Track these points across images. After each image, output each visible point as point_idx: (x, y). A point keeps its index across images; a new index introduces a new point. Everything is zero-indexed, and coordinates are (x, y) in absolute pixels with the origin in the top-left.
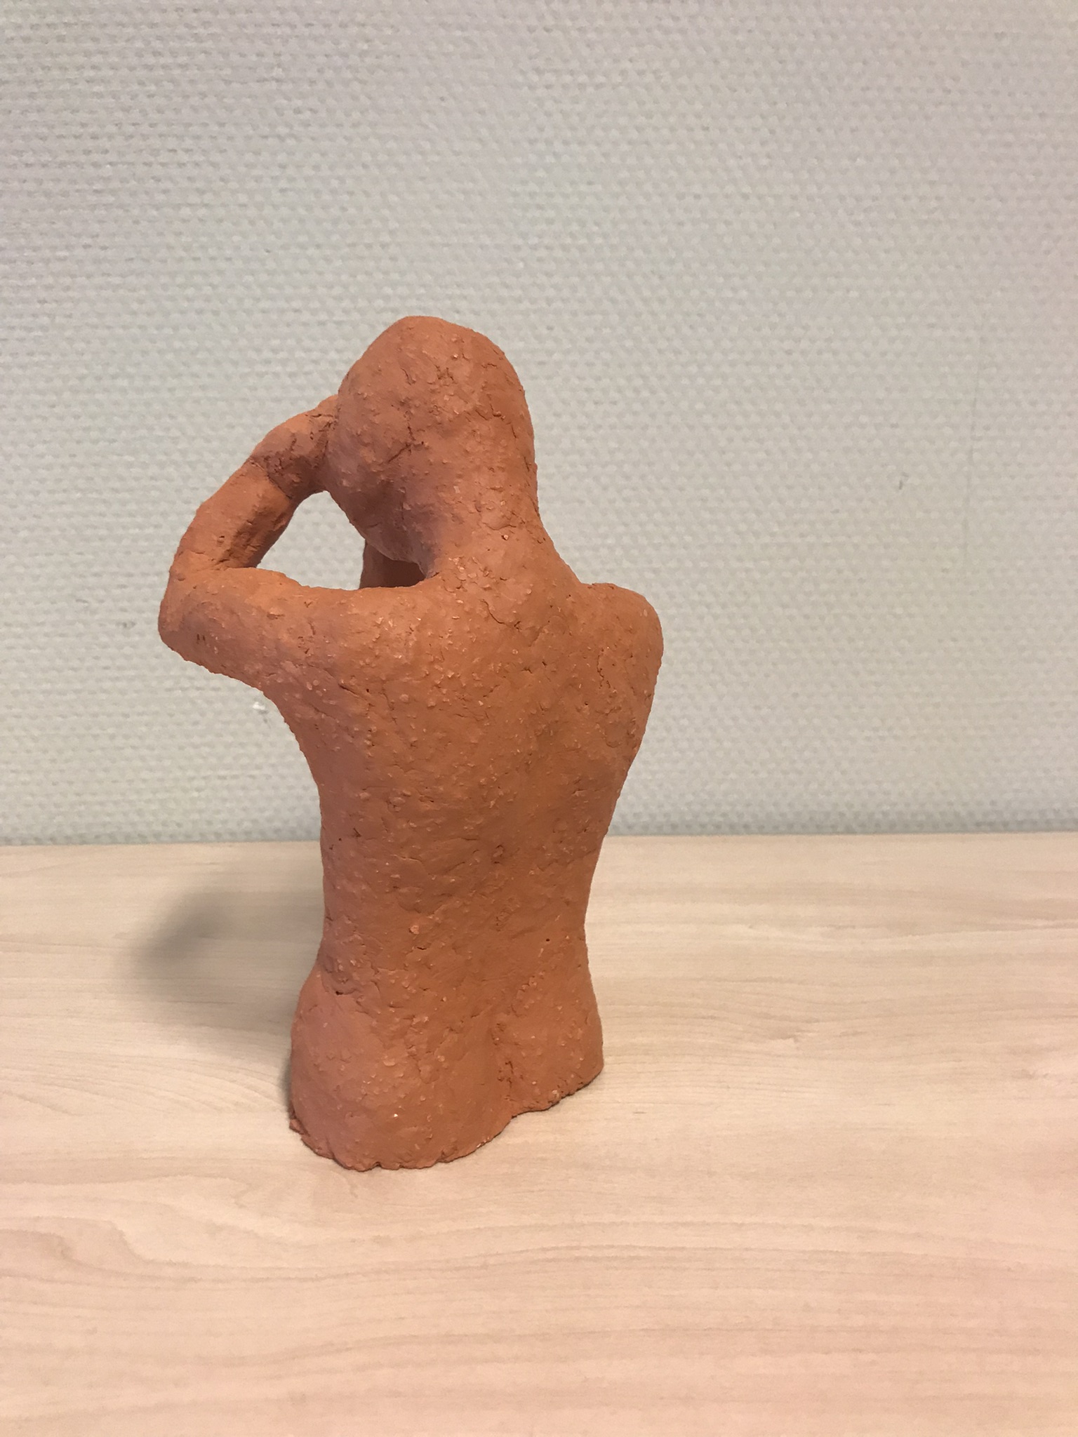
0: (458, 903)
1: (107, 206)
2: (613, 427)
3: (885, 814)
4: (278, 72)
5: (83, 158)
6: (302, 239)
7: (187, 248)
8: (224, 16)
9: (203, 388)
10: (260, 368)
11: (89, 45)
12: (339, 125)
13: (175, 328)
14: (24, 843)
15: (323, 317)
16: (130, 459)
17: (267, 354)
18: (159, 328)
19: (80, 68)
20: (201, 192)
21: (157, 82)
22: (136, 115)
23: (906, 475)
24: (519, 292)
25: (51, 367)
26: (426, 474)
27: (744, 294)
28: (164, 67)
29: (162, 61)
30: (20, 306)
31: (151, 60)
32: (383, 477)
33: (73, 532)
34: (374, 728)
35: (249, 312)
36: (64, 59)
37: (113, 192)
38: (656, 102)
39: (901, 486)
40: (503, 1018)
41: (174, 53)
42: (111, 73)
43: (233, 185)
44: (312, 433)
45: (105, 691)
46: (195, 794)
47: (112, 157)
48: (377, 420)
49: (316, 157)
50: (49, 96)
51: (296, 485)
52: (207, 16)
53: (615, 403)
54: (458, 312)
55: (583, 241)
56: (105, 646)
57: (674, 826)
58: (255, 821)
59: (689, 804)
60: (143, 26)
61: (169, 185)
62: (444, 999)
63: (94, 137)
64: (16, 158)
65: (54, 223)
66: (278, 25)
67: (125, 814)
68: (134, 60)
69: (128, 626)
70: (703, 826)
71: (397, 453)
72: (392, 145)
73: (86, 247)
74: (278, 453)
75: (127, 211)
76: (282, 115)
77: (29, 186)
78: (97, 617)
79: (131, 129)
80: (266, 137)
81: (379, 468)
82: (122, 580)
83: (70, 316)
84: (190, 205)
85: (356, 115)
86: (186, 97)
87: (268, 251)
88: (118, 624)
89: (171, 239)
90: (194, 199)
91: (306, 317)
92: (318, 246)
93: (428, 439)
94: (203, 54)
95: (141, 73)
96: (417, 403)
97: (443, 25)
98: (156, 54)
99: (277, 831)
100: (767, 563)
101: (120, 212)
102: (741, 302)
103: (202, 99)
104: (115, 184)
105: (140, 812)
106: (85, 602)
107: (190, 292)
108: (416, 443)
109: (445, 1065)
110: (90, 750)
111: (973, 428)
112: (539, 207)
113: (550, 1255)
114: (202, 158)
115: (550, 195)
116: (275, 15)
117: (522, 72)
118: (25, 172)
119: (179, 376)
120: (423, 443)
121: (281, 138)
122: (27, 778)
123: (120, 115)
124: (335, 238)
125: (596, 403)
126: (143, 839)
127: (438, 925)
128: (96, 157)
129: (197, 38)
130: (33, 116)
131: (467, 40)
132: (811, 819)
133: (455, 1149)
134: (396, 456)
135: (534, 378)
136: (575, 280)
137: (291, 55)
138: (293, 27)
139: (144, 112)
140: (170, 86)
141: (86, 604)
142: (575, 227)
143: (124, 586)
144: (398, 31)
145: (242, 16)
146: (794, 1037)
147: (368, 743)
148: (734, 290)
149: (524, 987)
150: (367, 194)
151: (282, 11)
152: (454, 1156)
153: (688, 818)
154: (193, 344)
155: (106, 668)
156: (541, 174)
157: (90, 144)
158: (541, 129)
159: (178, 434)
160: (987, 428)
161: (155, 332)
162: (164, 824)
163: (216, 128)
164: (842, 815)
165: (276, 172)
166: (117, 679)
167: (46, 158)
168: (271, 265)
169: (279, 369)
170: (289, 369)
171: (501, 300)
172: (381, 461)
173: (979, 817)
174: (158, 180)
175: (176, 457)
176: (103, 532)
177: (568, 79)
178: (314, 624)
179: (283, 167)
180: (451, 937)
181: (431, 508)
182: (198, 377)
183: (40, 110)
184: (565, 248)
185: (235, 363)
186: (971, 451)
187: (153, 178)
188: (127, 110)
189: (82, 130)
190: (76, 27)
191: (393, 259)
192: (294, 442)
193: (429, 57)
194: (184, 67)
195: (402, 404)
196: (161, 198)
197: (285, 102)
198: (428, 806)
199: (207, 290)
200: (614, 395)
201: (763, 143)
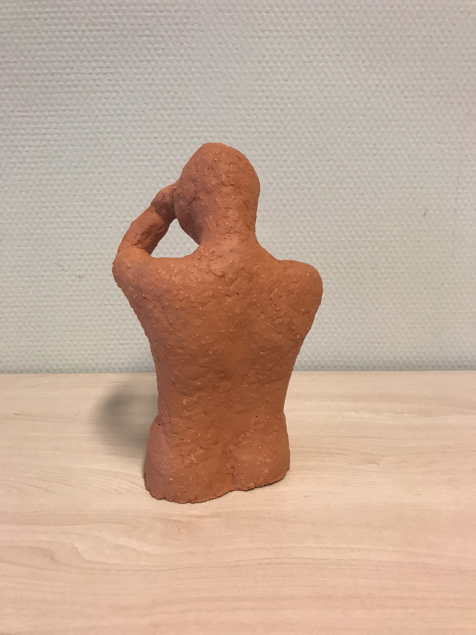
0: (205, 394)
1: (73, 92)
2: (295, 189)
3: (417, 362)
4: (147, 32)
5: (61, 71)
6: (158, 106)
7: (107, 110)
8: (124, 8)
9: (114, 172)
10: (139, 163)
11: (65, 21)
12: (174, 56)
13: (102, 146)
14: (35, 372)
15: (167, 140)
16: (82, 203)
17: (142, 157)
18: (95, 145)
19: (61, 31)
20: (113, 85)
21: (94, 37)
22: (85, 52)
23: (427, 210)
24: (254, 129)
25: (48, 163)
26: (200, 210)
27: (354, 129)
28: (98, 30)
29: (97, 28)
30: (35, 137)
31: (91, 27)
32: (187, 212)
33: (57, 236)
34: (156, 316)
35: (134, 138)
36: (53, 27)
37: (75, 86)
38: (315, 44)
39: (425, 215)
40: (232, 447)
41: (102, 25)
42: (74, 33)
43: (128, 82)
44: (169, 193)
45: (71, 306)
46: (110, 351)
47: (75, 71)
48: (185, 187)
49: (164, 70)
51: (165, 214)
52: (117, 7)
53: (296, 178)
54: (227, 138)
55: (283, 106)
56: (71, 286)
57: (322, 367)
58: (136, 363)
59: (329, 357)
60: (88, 12)
61: (99, 83)
62: (199, 434)
63: (67, 62)
64: (33, 71)
65: (49, 100)
66: (148, 12)
67: (79, 360)
68: (84, 27)
69: (81, 277)
70: (335, 367)
71: (191, 201)
72: (198, 64)
73: (64, 110)
74: (158, 201)
75: (82, 94)
76: (150, 51)
77: (39, 83)
78: (67, 273)
79: (83, 58)
80: (142, 61)
81: (185, 208)
82: (79, 257)
83: (56, 141)
84: (109, 91)
85: (182, 51)
86: (107, 44)
87: (143, 112)
88: (76, 276)
89: (100, 106)
90: (110, 88)
91: (160, 140)
92: (165, 109)
93: (201, 195)
94: (115, 25)
95: (87, 33)
96: (199, 180)
97: (221, 11)
98: (94, 25)
99: (147, 368)
100: (364, 249)
101: (78, 95)
102: (353, 133)
103: (114, 44)
104: (76, 83)
105: (86, 359)
106: (63, 267)
107: (108, 130)
108: (197, 197)
109: (195, 462)
110: (64, 332)
111: (457, 189)
112: (263, 91)
114: (114, 71)
115: (267, 86)
116: (147, 8)
117: (256, 31)
118: (36, 78)
119: (104, 167)
120: (200, 197)
121: (149, 62)
122: (36, 344)
123: (78, 52)
124: (172, 106)
125: (288, 178)
126: (87, 371)
127: (195, 402)
128: (67, 71)
129: (112, 17)
130: (41, 53)
131: (231, 17)
132: (384, 364)
133: (196, 499)
134: (191, 203)
135: (260, 167)
136: (278, 123)
137: (154, 24)
138: (155, 12)
139: (89, 51)
140: (100, 39)
142: (278, 100)
143: (79, 260)
144: (201, 13)
145: (132, 7)
146: (377, 463)
147: (155, 322)
148: (350, 127)
149: (243, 436)
150: (186, 86)
151: (149, 5)
152: (195, 501)
153: (329, 363)
154: (110, 152)
155: (71, 296)
156: (263, 76)
157: (65, 65)
158: (264, 56)
159: (103, 192)
160: (464, 189)
161: (93, 147)
162: (96, 364)
163: (120, 57)
164: (398, 362)
165: (147, 76)
166: (76, 300)
167: (46, 71)
168: (144, 117)
169: (147, 163)
170: (152, 164)
171: (246, 133)
172: (186, 205)
173: (460, 364)
174: (95, 80)
175: (102, 202)
176: (70, 236)
177: (275, 34)
179: (150, 74)
180: (203, 408)
181: (201, 225)
182: (112, 167)
183: (43, 50)
184: (274, 109)
185: (128, 161)
186: (456, 199)
187: (93, 79)
188: (81, 50)
189: (61, 59)
190: (59, 13)
191: (198, 115)
192: (164, 197)
193: (214, 25)
194: (106, 30)
195: (193, 181)
196: (96, 88)
197: (150, 45)
198: (180, 351)
199: (116, 129)
200: (296, 175)
201: (363, 61)
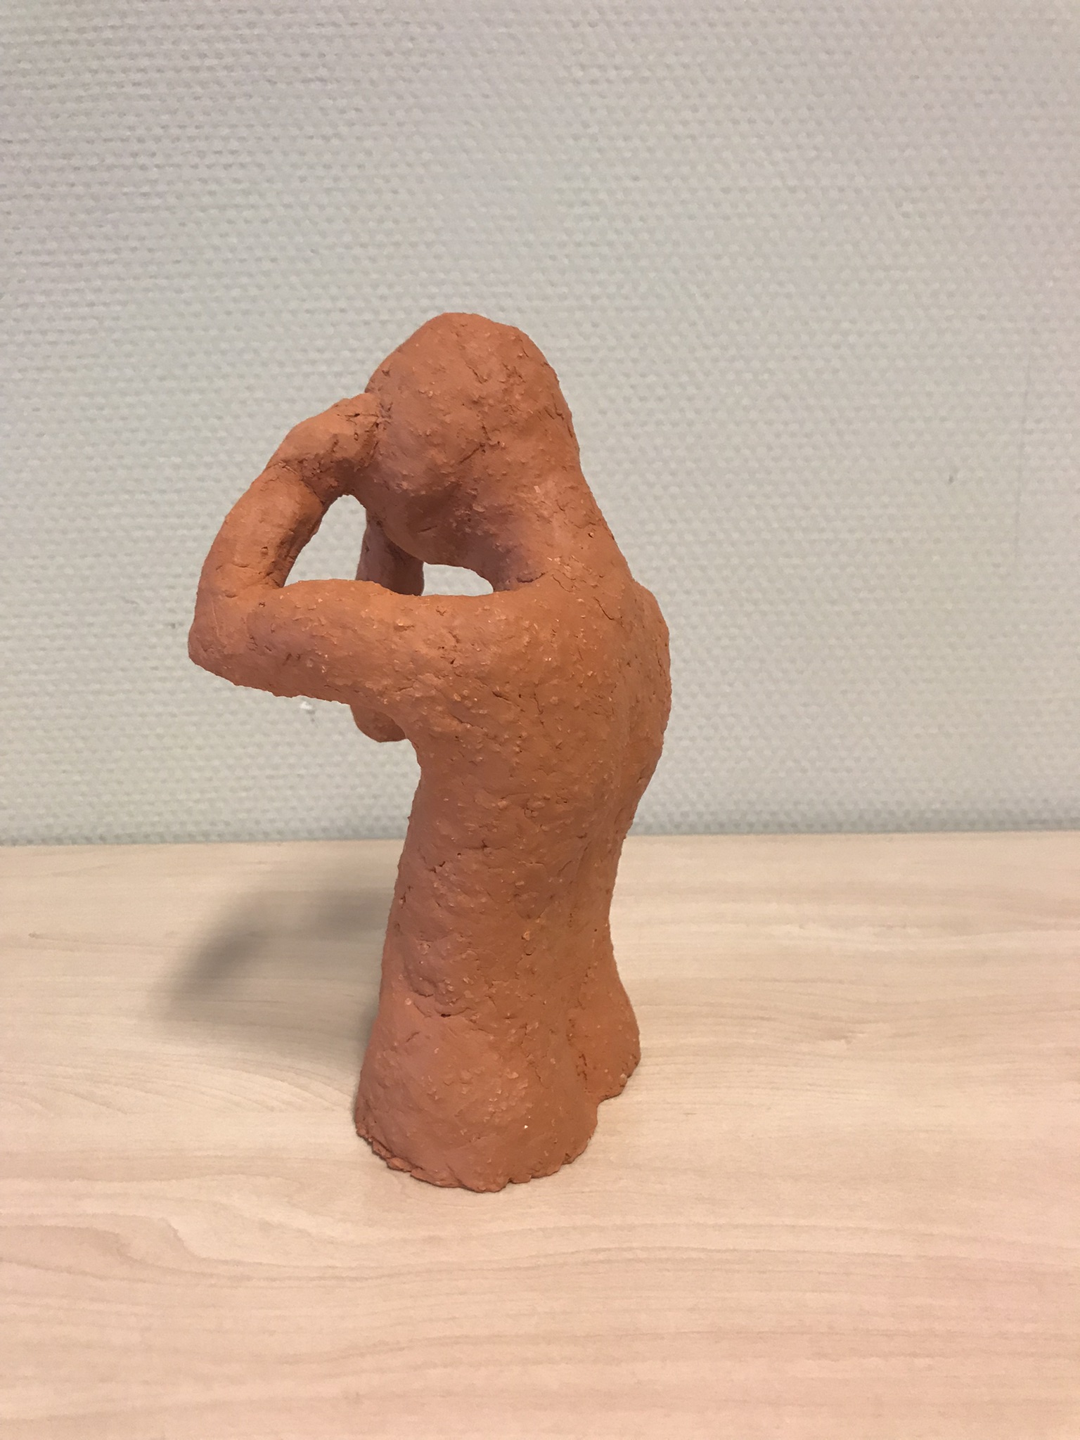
1: (155, 209)
2: (659, 424)
3: (936, 812)
4: (323, 72)
5: (130, 161)
6: (347, 238)
7: (232, 250)
8: (269, 16)
9: (250, 388)
10: (306, 368)
11: (135, 48)
12: (384, 124)
13: (222, 330)
14: (74, 842)
15: (368, 316)
16: (178, 460)
17: (313, 354)
18: (205, 329)
19: (126, 71)
20: (246, 193)
21: (203, 84)
22: (182, 117)
23: (955, 469)
24: (564, 290)
25: (99, 369)
26: (504, 475)
27: (790, 288)
28: (210, 69)
29: (208, 63)
30: (69, 310)
31: (196, 62)
32: (453, 479)
33: (121, 533)
34: (524, 734)
35: (294, 313)
36: (110, 62)
37: (160, 195)
38: (701, 96)
39: (951, 480)
40: (572, 1013)
41: (219, 56)
42: (158, 75)
43: (279, 186)
44: (356, 434)
45: (154, 692)
46: (243, 794)
47: (159, 160)
48: (448, 419)
49: (361, 157)
50: (95, 99)
52: (251, 16)
53: (660, 399)
55: (628, 237)
56: (154, 647)
57: (722, 825)
58: (302, 820)
59: (736, 802)
60: (188, 28)
61: (213, 187)
63: (141, 140)
64: (64, 162)
65: (101, 226)
66: (323, 25)
67: (174, 813)
68: (180, 63)
70: (751, 825)
71: (470, 453)
72: (436, 143)
73: (134, 249)
74: (317, 455)
75: (174, 213)
76: (327, 115)
77: (79, 189)
78: (145, 618)
79: (177, 132)
80: (311, 137)
81: (450, 470)
83: (117, 319)
84: (236, 206)
85: (400, 114)
86: (232, 98)
87: (313, 252)
88: (167, 625)
89: (216, 240)
90: (239, 200)
91: (351, 316)
92: (363, 246)
93: (503, 438)
94: (249, 55)
95: (187, 75)
96: (491, 402)
97: (487, 22)
98: (203, 56)
99: (324, 830)
100: (815, 559)
101: (167, 214)
102: (788, 296)
103: (247, 100)
104: (161, 188)
105: (189, 812)
106: (133, 602)
107: (234, 293)
108: (491, 443)
110: (139, 750)
111: (1024, 421)
112: (585, 203)
113: (601, 1256)
114: (248, 159)
115: (594, 191)
116: (320, 15)
117: (567, 68)
118: (73, 177)
119: (226, 377)
120: (499, 443)
121: (326, 138)
122: (77, 778)
123: (166, 117)
124: (380, 237)
125: (641, 399)
126: (191, 838)
128: (142, 160)
129: (243, 39)
130: (82, 120)
131: (512, 36)
132: (861, 818)
134: (469, 456)
136: (621, 276)
137: (336, 55)
138: (340, 26)
139: (191, 115)
140: (216, 88)
141: (134, 605)
142: (619, 224)
144: (442, 28)
145: (287, 16)
146: (845, 1037)
147: (517, 749)
148: (781, 284)
150: (411, 192)
151: (327, 10)
153: (736, 817)
154: (239, 345)
155: (156, 668)
156: (586, 169)
157: (137, 147)
158: (586, 125)
159: (225, 434)
160: (1038, 421)
161: (202, 333)
162: (212, 823)
163: (261, 129)
164: (892, 813)
165: (321, 172)
167: (93, 161)
168: (316, 265)
169: (323, 368)
171: (546, 298)
172: (453, 462)
173: (1032, 815)
174: (204, 181)
175: (223, 457)
176: (150, 533)
177: (612, 73)
178: (456, 632)
179: (328, 167)
181: (510, 509)
182: (244, 377)
183: (87, 114)
184: (610, 244)
185: (281, 364)
186: (1022, 446)
187: (200, 180)
188: (174, 112)
189: (129, 133)
190: (122, 29)
191: (438, 257)
192: (336, 443)
193: (473, 55)
194: (228, 68)
195: (475, 403)
196: (206, 200)
197: (329, 102)
198: (561, 808)
199: (253, 291)
200: (660, 392)
201: (810, 135)
